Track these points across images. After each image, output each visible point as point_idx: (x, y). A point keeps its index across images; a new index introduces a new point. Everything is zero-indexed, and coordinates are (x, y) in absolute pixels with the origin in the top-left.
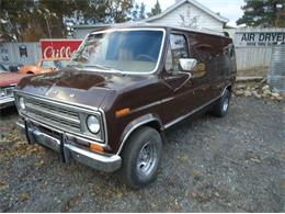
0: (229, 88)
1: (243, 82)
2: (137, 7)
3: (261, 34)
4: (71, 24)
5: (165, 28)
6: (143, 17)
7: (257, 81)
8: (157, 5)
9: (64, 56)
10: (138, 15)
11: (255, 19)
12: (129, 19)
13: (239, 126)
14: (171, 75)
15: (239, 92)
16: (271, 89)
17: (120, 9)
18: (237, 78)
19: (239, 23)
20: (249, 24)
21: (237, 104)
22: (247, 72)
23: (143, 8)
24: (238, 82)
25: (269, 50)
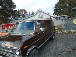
0: (54, 32)
1: (57, 29)
2: (28, 13)
3: (59, 17)
4: (11, 19)
5: (35, 21)
6: (30, 15)
7: (60, 29)
8: (33, 12)
9: (9, 28)
10: (28, 15)
11: (57, 13)
12: (26, 16)
13: (58, 42)
14: (38, 33)
15: (57, 32)
16: (64, 30)
17: (23, 14)
18: (56, 29)
19: (53, 14)
20: (56, 15)
21: (57, 36)
22: (57, 27)
23: (29, 13)
24: (56, 30)
25: (62, 21)
